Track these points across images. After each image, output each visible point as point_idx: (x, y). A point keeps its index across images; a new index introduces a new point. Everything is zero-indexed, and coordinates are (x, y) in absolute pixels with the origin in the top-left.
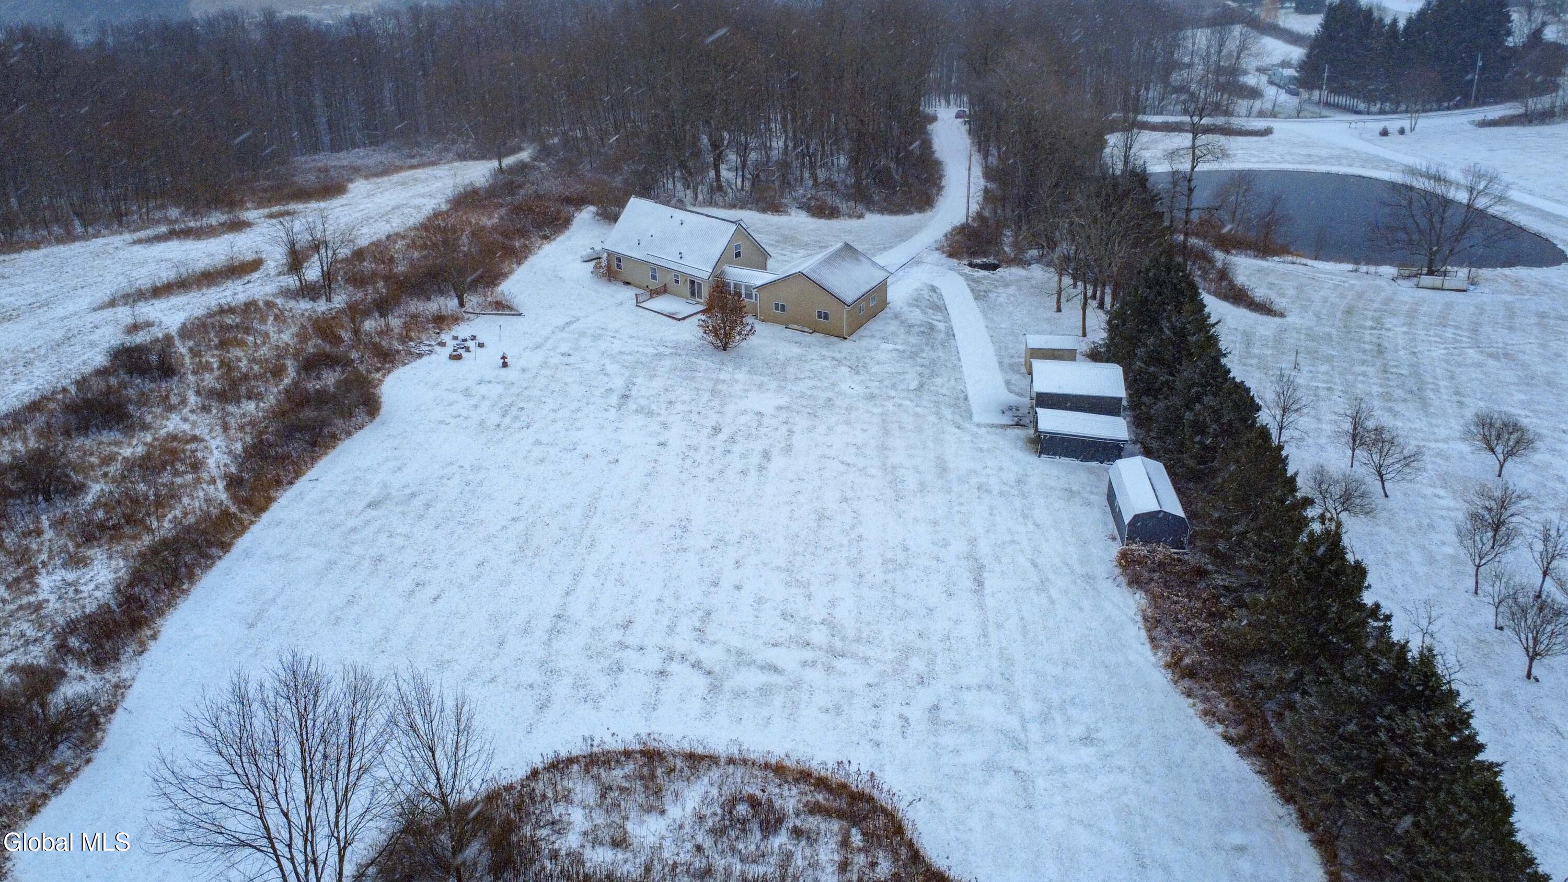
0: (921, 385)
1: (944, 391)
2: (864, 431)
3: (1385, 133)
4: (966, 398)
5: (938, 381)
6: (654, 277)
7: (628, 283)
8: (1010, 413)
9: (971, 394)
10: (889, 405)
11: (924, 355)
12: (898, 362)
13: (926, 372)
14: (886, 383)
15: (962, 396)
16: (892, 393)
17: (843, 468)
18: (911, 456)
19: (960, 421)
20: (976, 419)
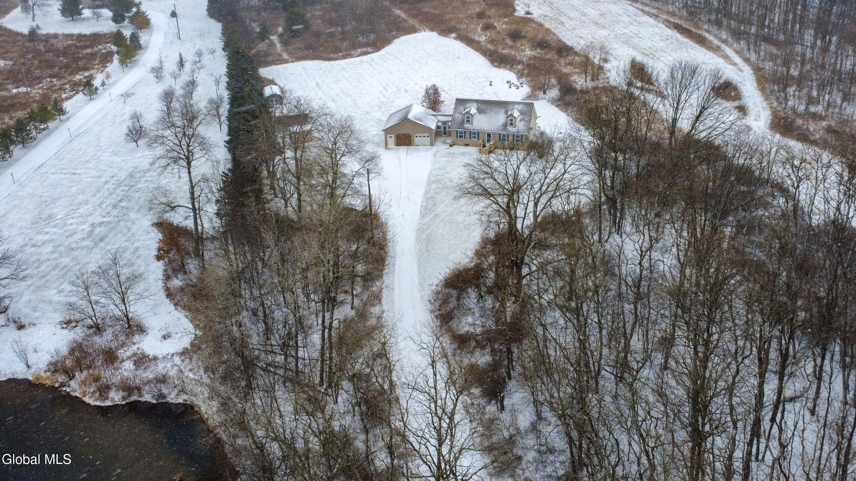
2: (363, 103)
10: (360, 112)
16: (361, 117)
17: (362, 92)
18: (344, 100)
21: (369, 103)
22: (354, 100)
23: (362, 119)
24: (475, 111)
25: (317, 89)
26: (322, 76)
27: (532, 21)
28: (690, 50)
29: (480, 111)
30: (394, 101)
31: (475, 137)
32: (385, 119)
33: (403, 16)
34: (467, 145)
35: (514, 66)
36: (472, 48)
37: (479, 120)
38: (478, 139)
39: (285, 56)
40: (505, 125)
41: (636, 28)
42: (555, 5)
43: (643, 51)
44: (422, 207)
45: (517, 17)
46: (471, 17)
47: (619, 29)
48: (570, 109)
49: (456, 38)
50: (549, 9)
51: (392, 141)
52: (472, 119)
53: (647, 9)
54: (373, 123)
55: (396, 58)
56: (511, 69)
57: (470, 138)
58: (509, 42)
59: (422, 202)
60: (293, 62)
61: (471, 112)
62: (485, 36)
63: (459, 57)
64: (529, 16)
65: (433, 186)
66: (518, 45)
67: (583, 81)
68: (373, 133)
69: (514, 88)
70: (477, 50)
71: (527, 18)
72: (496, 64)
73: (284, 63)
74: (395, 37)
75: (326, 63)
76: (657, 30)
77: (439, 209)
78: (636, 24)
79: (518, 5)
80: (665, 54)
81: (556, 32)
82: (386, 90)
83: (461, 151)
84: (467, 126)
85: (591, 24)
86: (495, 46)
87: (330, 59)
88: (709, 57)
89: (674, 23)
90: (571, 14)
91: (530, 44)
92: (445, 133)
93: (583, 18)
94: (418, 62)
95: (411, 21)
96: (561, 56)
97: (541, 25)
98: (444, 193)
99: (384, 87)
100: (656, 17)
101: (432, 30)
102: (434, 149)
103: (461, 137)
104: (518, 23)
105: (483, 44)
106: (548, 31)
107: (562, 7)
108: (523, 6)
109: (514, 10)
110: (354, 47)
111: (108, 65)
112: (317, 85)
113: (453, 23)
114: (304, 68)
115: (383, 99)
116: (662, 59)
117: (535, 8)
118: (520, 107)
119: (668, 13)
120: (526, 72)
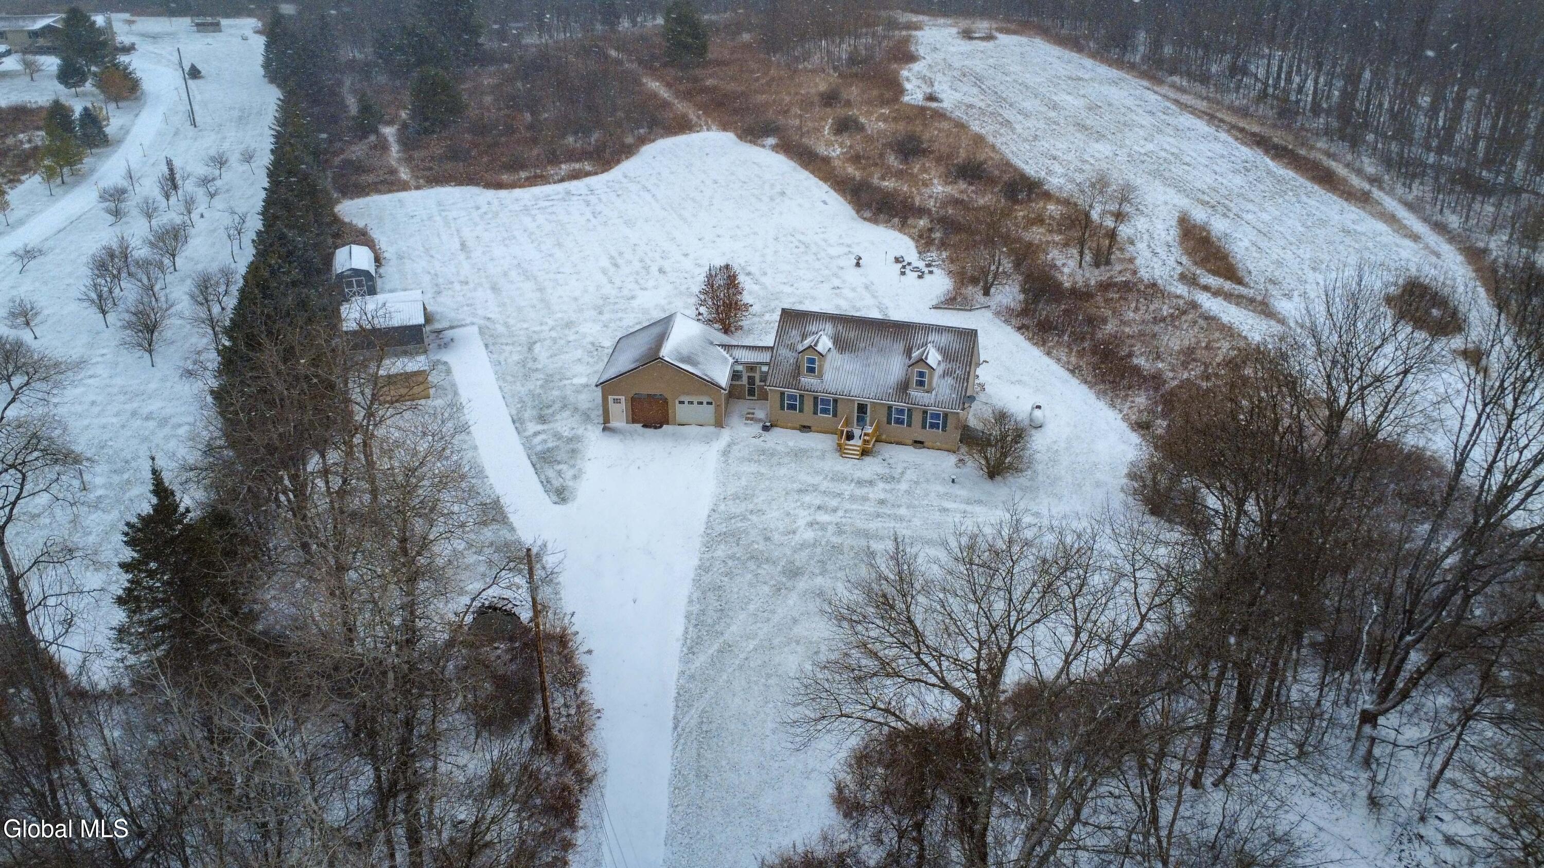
0: (530, 349)
1: (508, 348)
2: (560, 297)
4: (486, 346)
5: (516, 357)
8: (445, 340)
9: (483, 352)
10: (551, 323)
11: (539, 383)
12: (561, 368)
13: (530, 364)
14: (563, 342)
15: (491, 347)
16: (553, 334)
17: (561, 270)
18: (518, 289)
19: (488, 324)
20: (475, 329)
21: (576, 299)
22: (541, 290)
23: (555, 341)
24: (830, 344)
25: (462, 256)
26: (476, 224)
27: (940, 115)
28: (1304, 198)
29: (841, 344)
30: (633, 298)
31: (825, 411)
32: (608, 343)
33: (664, 93)
34: (805, 428)
35: (910, 221)
36: (813, 172)
37: (837, 369)
38: (835, 415)
39: (404, 174)
40: (903, 387)
41: (1171, 140)
42: (989, 83)
43: (1200, 195)
44: (687, 617)
45: (909, 105)
46: (806, 104)
47: (1135, 141)
48: (1052, 340)
49: (775, 148)
50: (975, 90)
51: (619, 410)
52: (821, 367)
53: (1184, 98)
54: (579, 353)
55: (645, 188)
56: (903, 227)
57: (815, 413)
58: (892, 160)
59: (691, 602)
60: (418, 188)
61: (820, 348)
62: (841, 145)
63: (783, 194)
64: (934, 105)
65: (721, 552)
66: (916, 170)
67: (1072, 263)
68: (576, 381)
69: (912, 276)
70: (824, 179)
71: (929, 109)
72: (868, 214)
73: (398, 191)
74: (643, 141)
75: (490, 194)
76: (1218, 147)
77: (734, 629)
78: (1170, 130)
79: (908, 80)
80: (1250, 206)
81: (998, 142)
82: (616, 265)
83: (791, 444)
84: (807, 381)
85: (1071, 128)
86: (864, 169)
87: (499, 186)
88: (1354, 216)
89: (1254, 135)
90: (1025, 104)
91: (942, 169)
92: (751, 392)
93: (1052, 114)
94: (693, 200)
95: (681, 107)
96: (1016, 201)
97: (961, 126)
98: (749, 576)
99: (612, 258)
100: (1211, 118)
101: (725, 127)
102: (726, 435)
103: (792, 407)
104: (909, 119)
105: (836, 163)
106: (979, 140)
107: (1002, 87)
108: (919, 82)
109: (901, 91)
110: (554, 159)
111: (23, 178)
112: (463, 246)
113: (770, 114)
114: (439, 204)
115: (608, 290)
116: (1249, 217)
117: (945, 87)
118: (944, 340)
119: (1231, 109)
120: (937, 235)
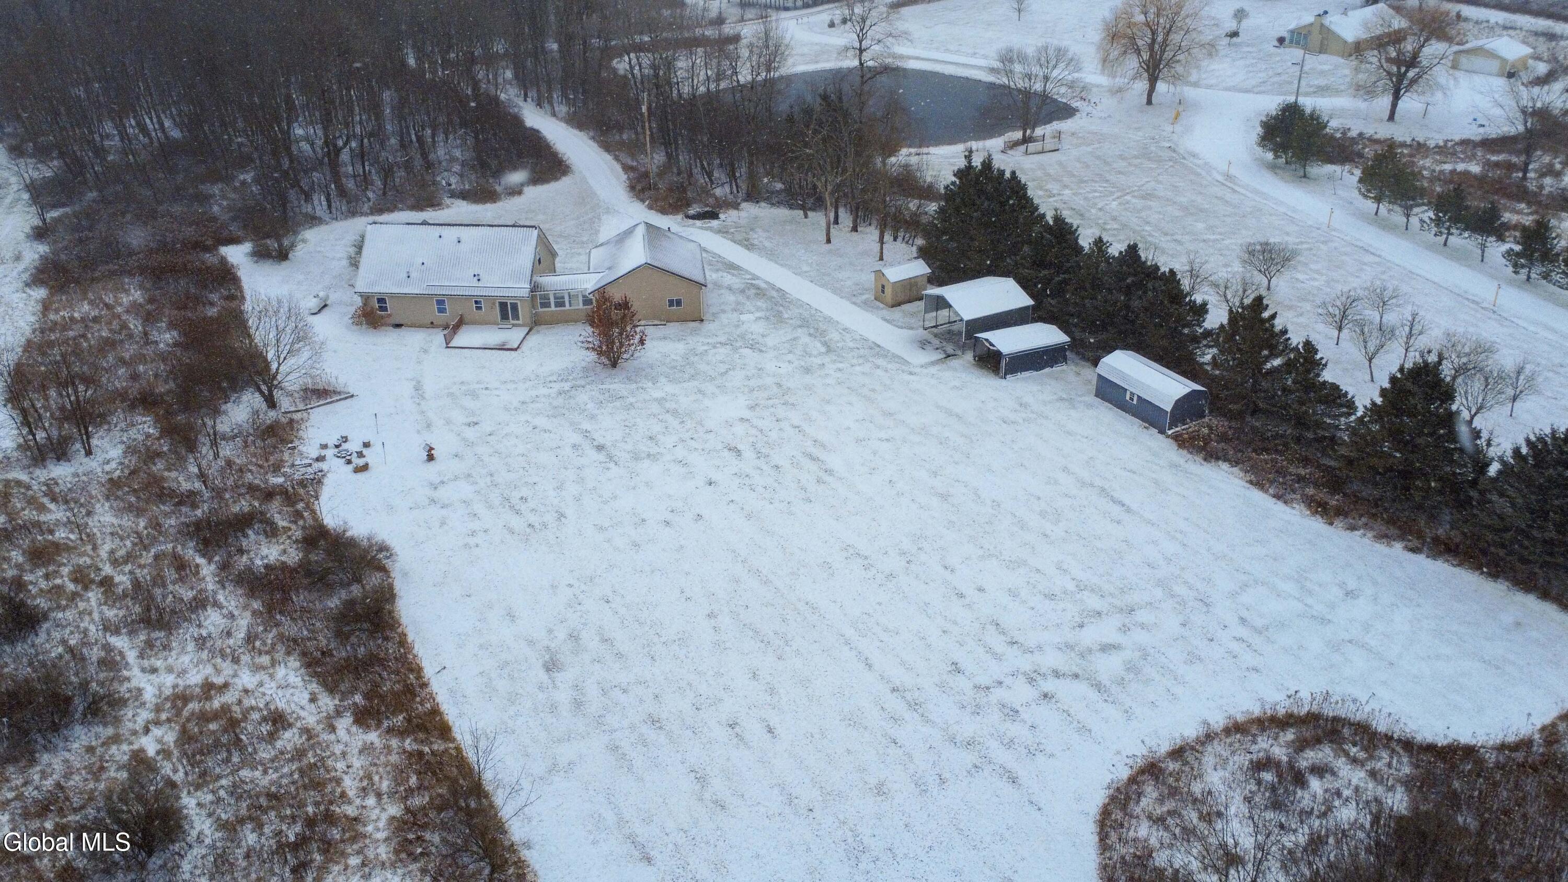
1: (851, 344)
3: (832, 25)
6: (442, 311)
7: (398, 326)
8: (930, 347)
10: (830, 372)
11: (787, 315)
12: (775, 330)
14: (797, 352)
16: (816, 360)
19: (905, 368)
20: (913, 361)
